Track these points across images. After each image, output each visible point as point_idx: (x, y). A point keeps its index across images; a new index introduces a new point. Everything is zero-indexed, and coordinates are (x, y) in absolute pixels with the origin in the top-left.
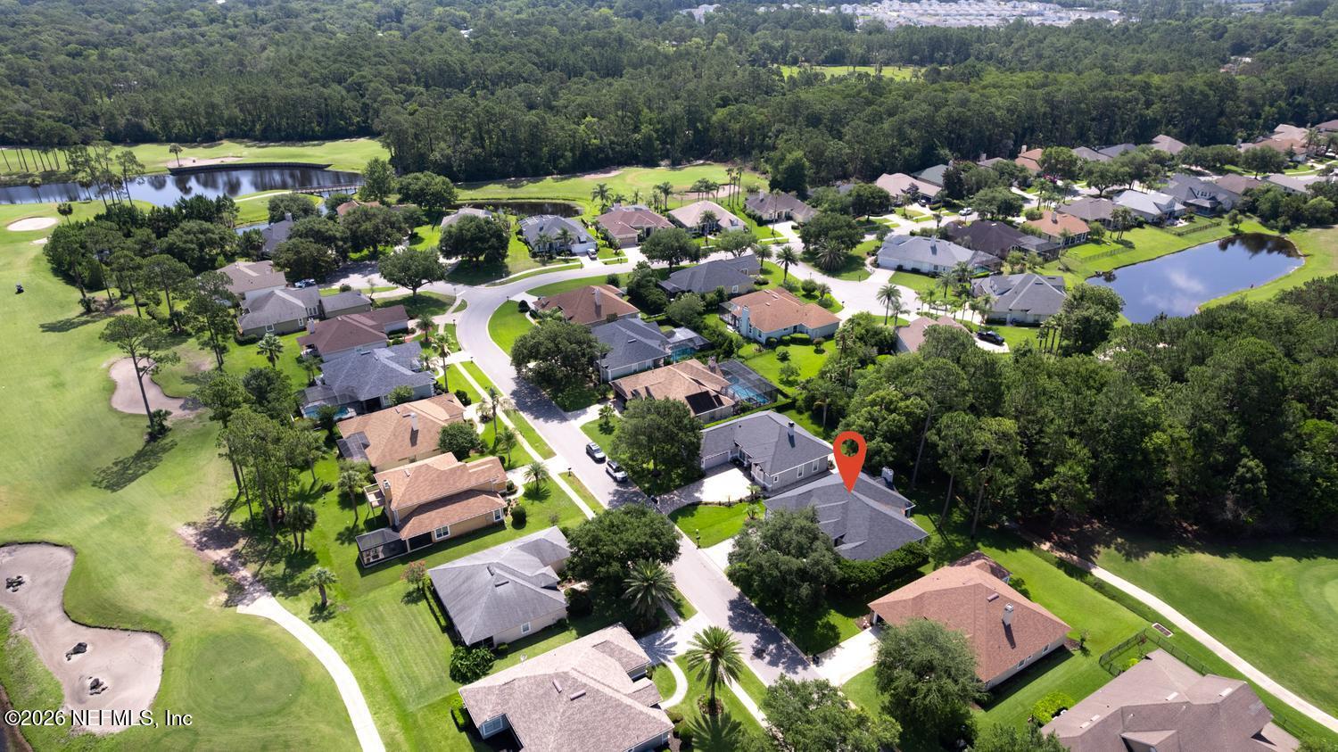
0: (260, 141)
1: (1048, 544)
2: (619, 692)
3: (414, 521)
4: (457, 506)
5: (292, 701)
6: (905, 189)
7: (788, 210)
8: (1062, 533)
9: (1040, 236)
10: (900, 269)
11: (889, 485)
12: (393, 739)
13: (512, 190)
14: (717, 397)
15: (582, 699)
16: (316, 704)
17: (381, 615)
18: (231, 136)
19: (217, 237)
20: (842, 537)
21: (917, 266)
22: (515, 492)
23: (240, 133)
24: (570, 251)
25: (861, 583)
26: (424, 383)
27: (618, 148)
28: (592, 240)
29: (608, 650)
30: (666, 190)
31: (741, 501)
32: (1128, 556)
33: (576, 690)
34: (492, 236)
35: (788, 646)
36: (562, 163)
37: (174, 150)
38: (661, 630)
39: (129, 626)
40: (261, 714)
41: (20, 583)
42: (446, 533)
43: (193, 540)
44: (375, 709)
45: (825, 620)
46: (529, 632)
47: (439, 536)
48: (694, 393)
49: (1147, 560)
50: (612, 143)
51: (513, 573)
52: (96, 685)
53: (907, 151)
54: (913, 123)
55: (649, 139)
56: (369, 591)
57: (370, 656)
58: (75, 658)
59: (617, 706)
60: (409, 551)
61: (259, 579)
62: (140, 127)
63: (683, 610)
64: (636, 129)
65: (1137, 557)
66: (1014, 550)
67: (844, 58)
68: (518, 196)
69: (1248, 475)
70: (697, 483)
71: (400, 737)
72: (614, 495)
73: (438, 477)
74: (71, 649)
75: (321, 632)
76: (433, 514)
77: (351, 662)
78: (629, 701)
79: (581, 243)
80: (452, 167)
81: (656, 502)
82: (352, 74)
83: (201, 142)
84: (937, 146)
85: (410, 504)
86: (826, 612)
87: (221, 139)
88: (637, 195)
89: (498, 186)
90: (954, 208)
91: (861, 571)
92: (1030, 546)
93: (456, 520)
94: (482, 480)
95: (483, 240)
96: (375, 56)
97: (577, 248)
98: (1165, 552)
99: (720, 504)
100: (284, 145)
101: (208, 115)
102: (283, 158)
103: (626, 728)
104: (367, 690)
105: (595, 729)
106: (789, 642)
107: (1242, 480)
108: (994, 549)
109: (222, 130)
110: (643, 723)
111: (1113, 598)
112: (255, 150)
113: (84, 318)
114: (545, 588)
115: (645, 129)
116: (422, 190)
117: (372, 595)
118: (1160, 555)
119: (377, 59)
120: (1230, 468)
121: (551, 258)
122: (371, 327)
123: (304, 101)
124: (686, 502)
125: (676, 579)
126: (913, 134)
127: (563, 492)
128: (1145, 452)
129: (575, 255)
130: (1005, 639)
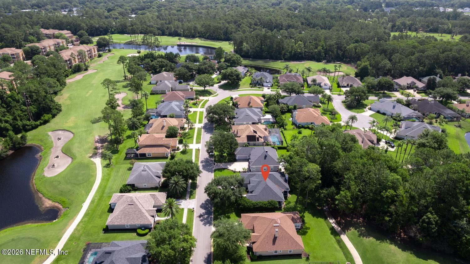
0: (206, 39)
1: (334, 220)
2: (144, 208)
3: (142, 149)
4: (155, 148)
5: (83, 183)
6: (409, 83)
7: (352, 83)
8: (342, 219)
9: (454, 111)
10: (378, 112)
11: (286, 181)
12: (94, 200)
13: (265, 63)
14: (258, 138)
15: (132, 205)
16: (87, 186)
17: (119, 171)
18: (200, 37)
19: (165, 64)
20: (253, 191)
21: (385, 112)
22: (179, 150)
23: (202, 36)
24: (263, 85)
25: (245, 206)
26: (180, 114)
27: (307, 54)
28: (271, 82)
29: (154, 197)
30: (309, 70)
31: (239, 172)
32: (361, 235)
33: (131, 202)
34: (235, 75)
35: (211, 218)
36: (286, 57)
37: (179, 39)
38: (180, 199)
39: (69, 155)
40: (74, 184)
41: (60, 139)
42: (150, 155)
43: (96, 140)
44: (97, 192)
45: (229, 215)
46: (146, 187)
47: (148, 155)
48: (251, 135)
49: (368, 239)
50: (305, 52)
51: (149, 169)
52: (53, 165)
53: (421, 68)
54: (427, 57)
55: (320, 52)
56: (122, 164)
57: (108, 180)
58: (56, 158)
59: (140, 211)
60: (139, 157)
61: (102, 153)
62: (177, 32)
63: (191, 197)
64: (316, 48)
65: (363, 236)
66: (317, 218)
67: (438, 30)
68: (265, 65)
69: (427, 220)
70: (232, 163)
71: (96, 201)
72: (205, 159)
73: (154, 139)
74: (56, 156)
75: (103, 170)
76: (148, 149)
77: (102, 180)
78: (144, 211)
79: (267, 82)
80: (249, 53)
81: (215, 165)
82: (240, 21)
83: (191, 38)
84: (435, 68)
85: (143, 144)
86: (232, 212)
87: (197, 37)
88: (298, 70)
89: (261, 61)
90: (427, 94)
91: (246, 203)
92: (326, 218)
93: (153, 152)
94: (165, 143)
95: (232, 76)
96: (251, 16)
97: (265, 84)
98: (377, 239)
99: (232, 171)
100: (212, 41)
101: (194, 30)
102: (210, 45)
103: (139, 218)
104: (100, 187)
105: (131, 215)
106: (213, 216)
107: (424, 221)
108: (311, 215)
109: (198, 35)
110: (144, 219)
111: (341, 247)
112: (203, 42)
113: (123, 81)
114: (156, 176)
115: (320, 48)
116: (230, 59)
117: (122, 165)
118: (375, 240)
119: (252, 17)
120: (420, 214)
121: (255, 86)
122: (181, 96)
123: (220, 28)
124: (223, 167)
125: (199, 188)
126: (427, 62)
127: (192, 154)
128: (382, 197)
129: (264, 86)
130: (272, 241)
